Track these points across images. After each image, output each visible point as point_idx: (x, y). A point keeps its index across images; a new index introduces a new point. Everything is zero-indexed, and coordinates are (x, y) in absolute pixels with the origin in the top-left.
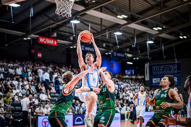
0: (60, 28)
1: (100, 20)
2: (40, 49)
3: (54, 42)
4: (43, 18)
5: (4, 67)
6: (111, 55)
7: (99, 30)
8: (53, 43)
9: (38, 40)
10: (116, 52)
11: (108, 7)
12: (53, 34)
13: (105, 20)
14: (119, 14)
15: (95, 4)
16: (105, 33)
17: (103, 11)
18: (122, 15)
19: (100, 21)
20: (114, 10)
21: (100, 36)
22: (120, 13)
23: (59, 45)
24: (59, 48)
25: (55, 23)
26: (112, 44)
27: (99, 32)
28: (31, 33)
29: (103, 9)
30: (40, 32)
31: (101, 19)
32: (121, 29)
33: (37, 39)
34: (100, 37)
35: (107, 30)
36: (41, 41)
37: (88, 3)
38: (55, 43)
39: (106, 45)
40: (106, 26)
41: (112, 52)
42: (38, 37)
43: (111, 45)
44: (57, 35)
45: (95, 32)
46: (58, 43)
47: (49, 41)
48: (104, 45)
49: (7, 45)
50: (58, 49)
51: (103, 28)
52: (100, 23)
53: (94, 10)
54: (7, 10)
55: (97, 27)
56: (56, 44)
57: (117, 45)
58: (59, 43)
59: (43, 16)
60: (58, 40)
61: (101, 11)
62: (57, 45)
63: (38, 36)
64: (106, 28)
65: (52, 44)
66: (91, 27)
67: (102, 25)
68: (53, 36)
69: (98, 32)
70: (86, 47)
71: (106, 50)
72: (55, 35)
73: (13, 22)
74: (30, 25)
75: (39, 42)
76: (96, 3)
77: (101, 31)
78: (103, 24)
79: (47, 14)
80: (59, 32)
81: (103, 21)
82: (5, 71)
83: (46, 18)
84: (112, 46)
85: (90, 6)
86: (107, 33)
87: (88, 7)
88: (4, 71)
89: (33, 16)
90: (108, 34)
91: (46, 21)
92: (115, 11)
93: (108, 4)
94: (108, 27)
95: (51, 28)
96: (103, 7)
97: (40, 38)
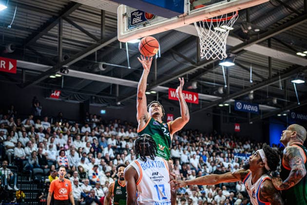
0: (203, 75)
1: (268, 59)
2: (170, 108)
3: (193, 98)
4: (175, 59)
5: (115, 138)
6: (287, 118)
7: (266, 77)
8: (192, 100)
9: (168, 94)
10: (294, 112)
11: (282, 39)
12: (191, 85)
13: (276, 60)
14: (299, 49)
15: (259, 35)
16: (277, 82)
17: (272, 45)
18: (305, 51)
19: (268, 62)
20: (291, 44)
21: (267, 85)
22: (301, 48)
23: (201, 101)
24: (201, 107)
25: (195, 67)
26: (288, 100)
27: (266, 80)
28: (157, 84)
29: (273, 42)
30: (172, 81)
31: (270, 58)
32: (303, 74)
33: (167, 92)
34: (267, 88)
35: (280, 77)
36: (172, 96)
37: (247, 34)
38: (195, 98)
39: (278, 101)
40: (277, 70)
41: (288, 112)
42: (168, 90)
43: (286, 101)
44: (197, 86)
45: (260, 79)
46: (199, 99)
47: (185, 96)
48: (275, 101)
49: (119, 103)
50: (200, 109)
51: (273, 73)
52: (267, 65)
53: (259, 44)
54: (121, 48)
55: (262, 71)
56: (197, 100)
57: (296, 101)
58: (201, 98)
59: (176, 56)
60: (199, 94)
61: (269, 46)
62: (197, 103)
63: (168, 88)
64: (278, 73)
65: (190, 101)
66: (253, 72)
67: (271, 68)
68: (190, 88)
69: (264, 80)
70: (245, 105)
71: (278, 109)
72: (195, 86)
73: (129, 68)
74: (154, 71)
75: (170, 98)
76: (260, 32)
77: (269, 78)
78: (273, 66)
79: (181, 53)
80: (202, 82)
81: (272, 61)
82: (117, 145)
83: (180, 60)
84: (288, 103)
85: (251, 38)
86: (280, 80)
87: (248, 39)
88: (115, 145)
89: (160, 56)
90: (282, 82)
91: (181, 64)
92: (293, 44)
93: (281, 33)
94: (281, 71)
95: (189, 74)
96: (272, 39)
97: (171, 92)
